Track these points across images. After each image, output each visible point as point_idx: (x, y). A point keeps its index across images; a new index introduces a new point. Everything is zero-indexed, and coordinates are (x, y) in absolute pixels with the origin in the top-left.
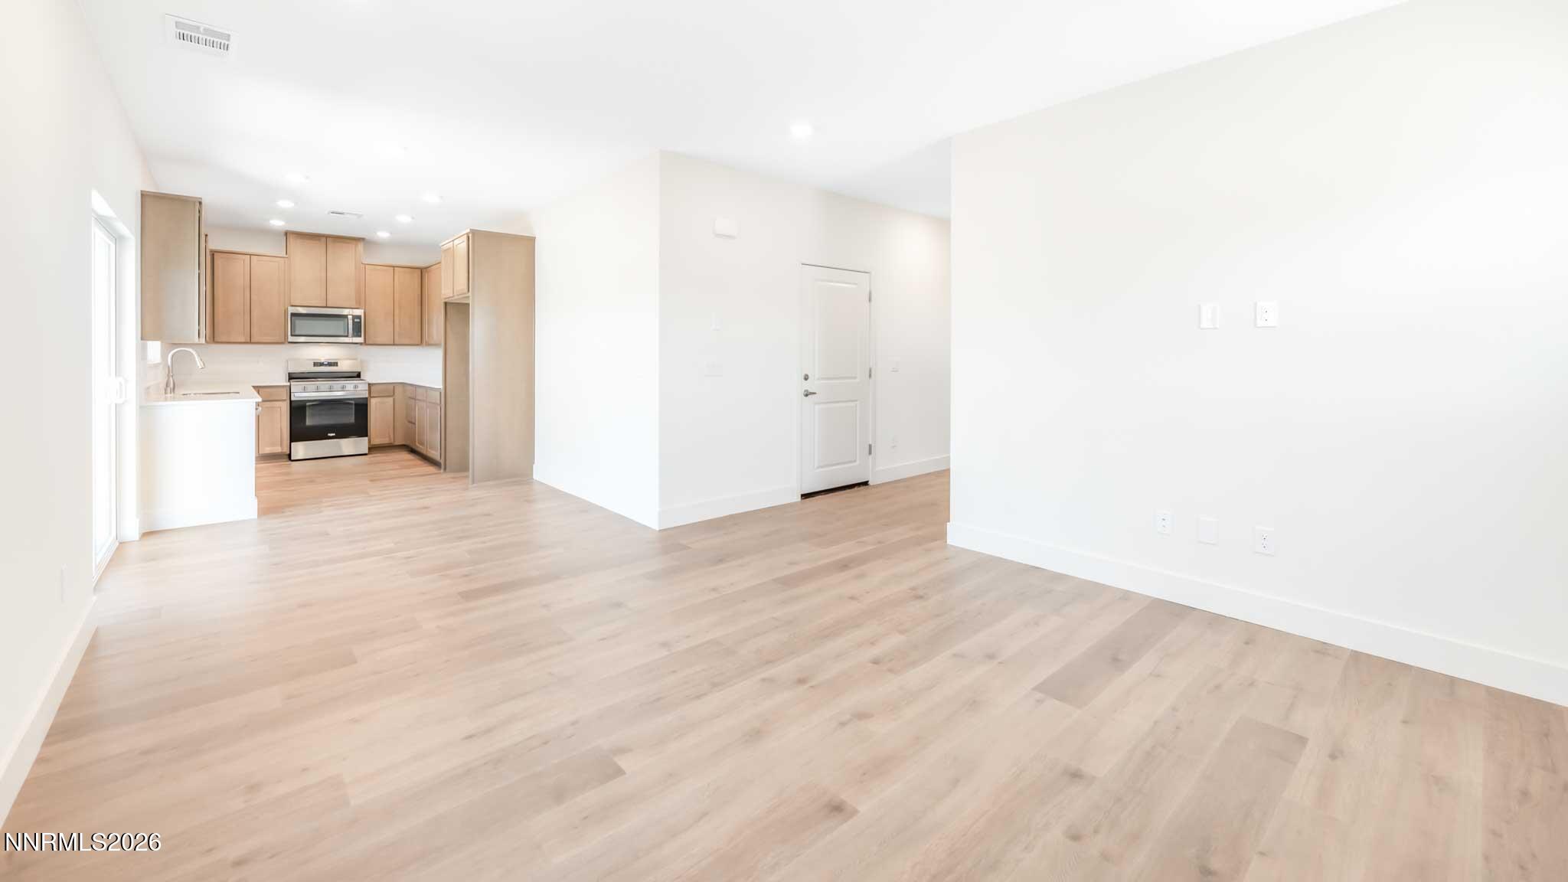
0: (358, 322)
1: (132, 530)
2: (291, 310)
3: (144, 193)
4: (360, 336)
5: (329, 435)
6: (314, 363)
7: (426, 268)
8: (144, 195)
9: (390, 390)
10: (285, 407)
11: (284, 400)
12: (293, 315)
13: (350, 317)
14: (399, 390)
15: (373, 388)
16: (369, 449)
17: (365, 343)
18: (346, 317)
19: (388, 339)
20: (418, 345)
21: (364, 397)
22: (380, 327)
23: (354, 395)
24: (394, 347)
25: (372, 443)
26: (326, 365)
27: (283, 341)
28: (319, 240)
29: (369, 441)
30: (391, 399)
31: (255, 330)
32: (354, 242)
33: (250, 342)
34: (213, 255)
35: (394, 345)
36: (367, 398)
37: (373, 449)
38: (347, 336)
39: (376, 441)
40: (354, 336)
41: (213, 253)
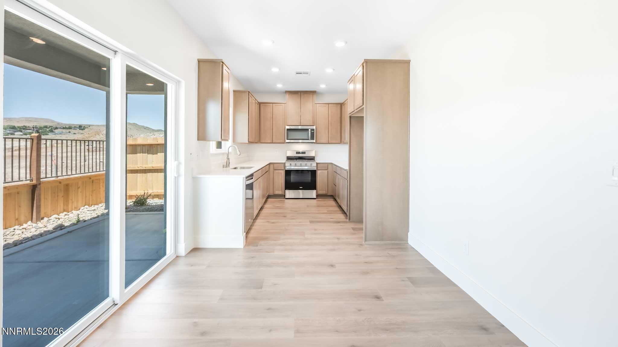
0: (313, 132)
1: (182, 250)
2: (287, 127)
3: (199, 60)
4: (314, 140)
5: (300, 187)
6: (296, 152)
7: (343, 103)
8: (199, 61)
9: (327, 166)
10: (283, 173)
11: (283, 170)
12: (288, 130)
13: (310, 130)
14: (330, 166)
15: (318, 165)
16: (317, 196)
17: (316, 143)
18: (307, 130)
19: (326, 141)
20: (339, 143)
21: (315, 169)
22: (322, 135)
23: (311, 168)
24: (328, 144)
25: (318, 193)
26: (301, 153)
27: (284, 142)
28: (298, 94)
29: (317, 192)
30: (327, 171)
31: (274, 137)
32: (312, 93)
33: (272, 143)
34: (260, 105)
35: (328, 143)
36: (316, 170)
37: (318, 196)
38: (308, 139)
39: (320, 192)
40: (311, 139)
41: (260, 104)
